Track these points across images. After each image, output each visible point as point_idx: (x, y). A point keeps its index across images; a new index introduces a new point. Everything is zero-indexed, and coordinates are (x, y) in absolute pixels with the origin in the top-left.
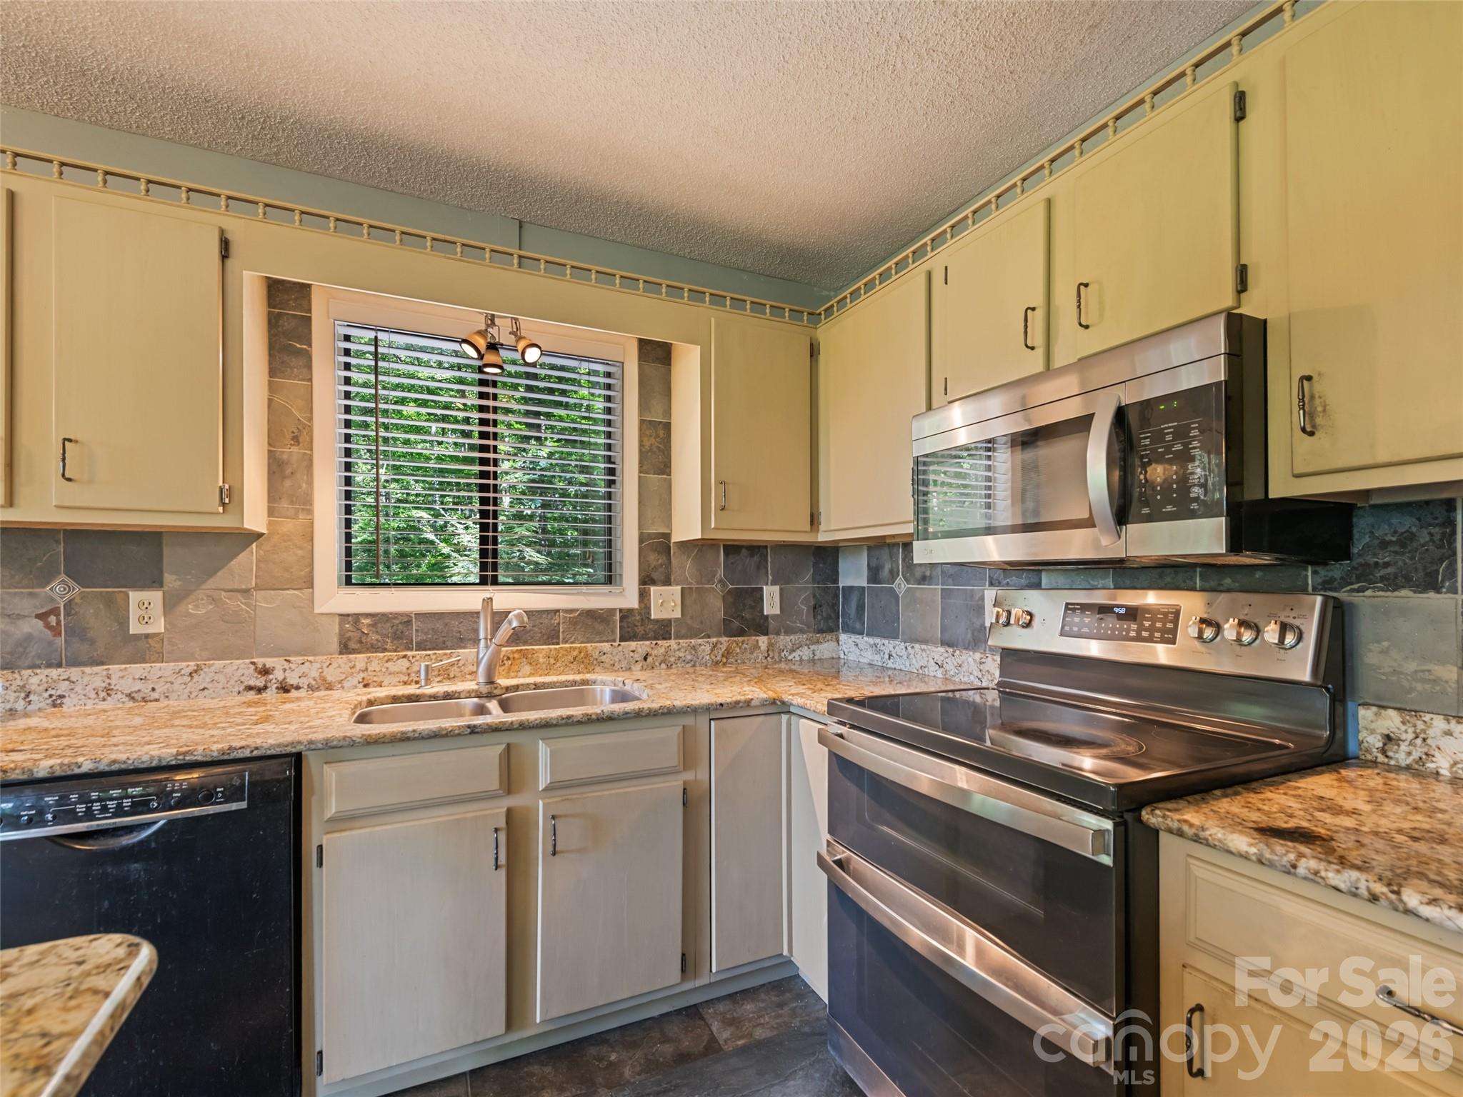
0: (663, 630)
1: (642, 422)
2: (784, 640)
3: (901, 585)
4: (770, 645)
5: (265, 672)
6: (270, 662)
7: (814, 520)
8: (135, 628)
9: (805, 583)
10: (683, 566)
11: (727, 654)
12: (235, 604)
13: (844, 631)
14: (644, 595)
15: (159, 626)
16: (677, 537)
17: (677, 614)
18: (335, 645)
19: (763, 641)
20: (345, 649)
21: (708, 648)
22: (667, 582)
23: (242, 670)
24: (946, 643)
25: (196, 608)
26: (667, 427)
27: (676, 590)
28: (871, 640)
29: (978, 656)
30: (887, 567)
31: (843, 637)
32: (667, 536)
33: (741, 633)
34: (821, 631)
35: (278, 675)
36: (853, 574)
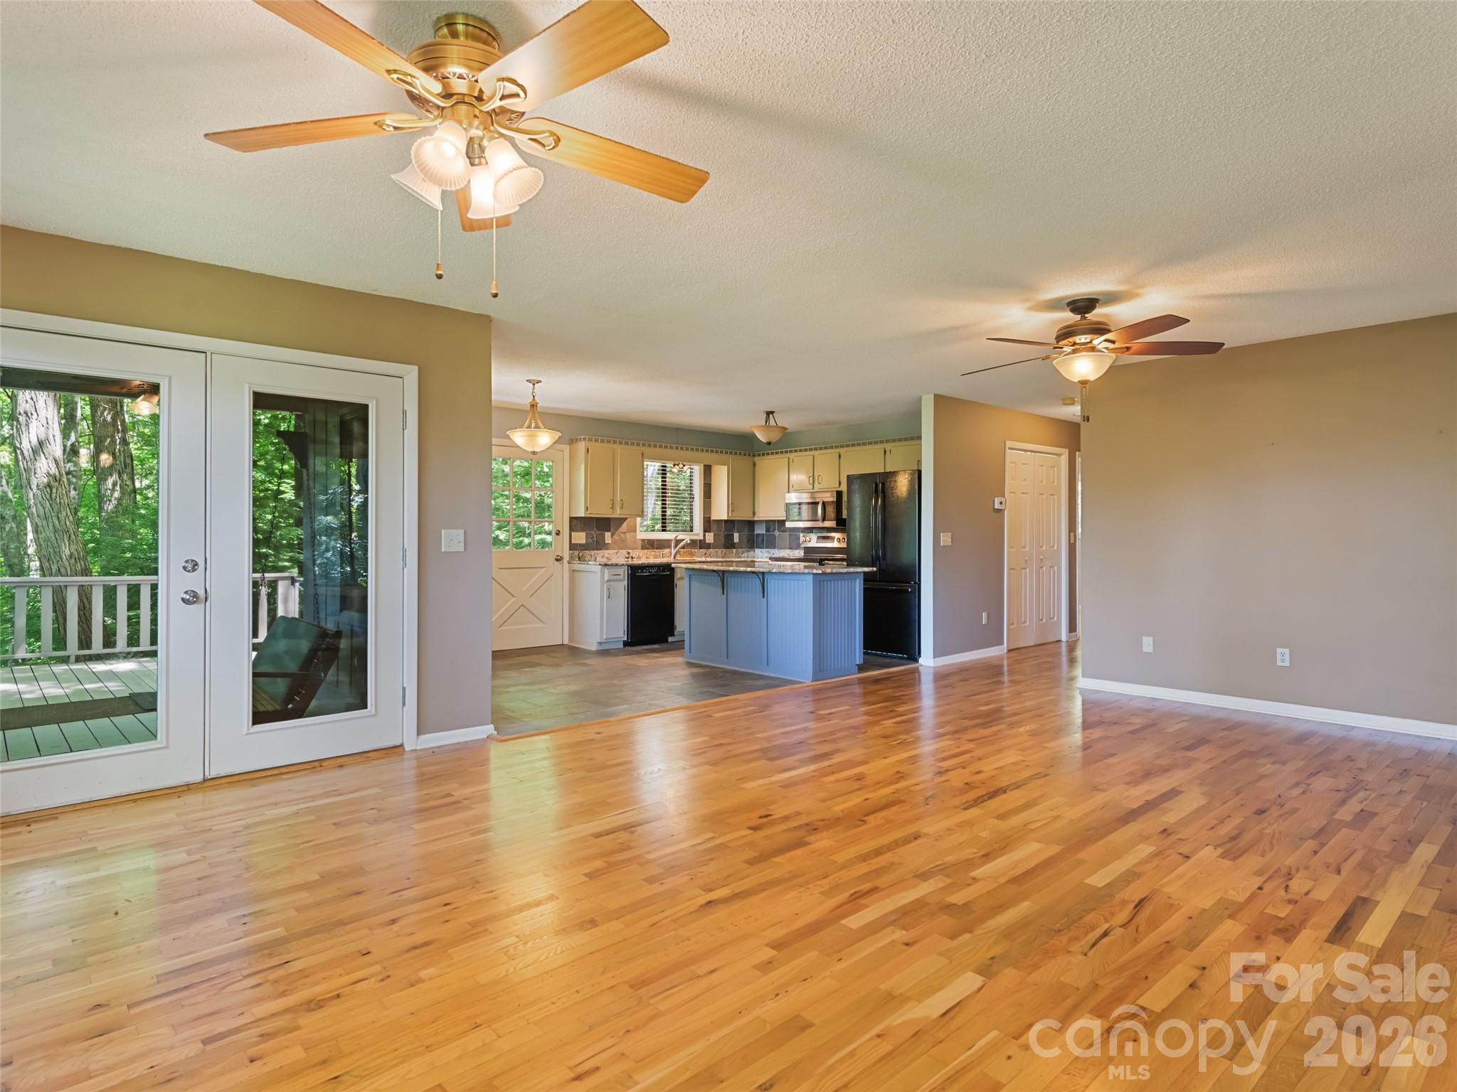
0: (708, 546)
1: (704, 484)
2: (740, 550)
3: (777, 533)
4: (736, 552)
5: (629, 553)
6: (630, 551)
7: (754, 514)
8: (606, 542)
9: (746, 532)
10: (714, 527)
11: (725, 554)
12: (622, 535)
13: (757, 548)
14: (704, 535)
15: (610, 542)
16: (712, 519)
17: (712, 541)
18: (640, 547)
19: (734, 550)
20: (643, 549)
21: (720, 552)
22: (710, 532)
23: (624, 552)
24: (790, 549)
25: (616, 537)
26: (710, 484)
27: (712, 534)
28: (767, 550)
29: (798, 551)
30: (772, 528)
31: (756, 550)
32: (710, 518)
33: (728, 548)
34: (750, 548)
35: (631, 555)
36: (760, 530)
